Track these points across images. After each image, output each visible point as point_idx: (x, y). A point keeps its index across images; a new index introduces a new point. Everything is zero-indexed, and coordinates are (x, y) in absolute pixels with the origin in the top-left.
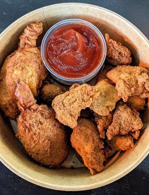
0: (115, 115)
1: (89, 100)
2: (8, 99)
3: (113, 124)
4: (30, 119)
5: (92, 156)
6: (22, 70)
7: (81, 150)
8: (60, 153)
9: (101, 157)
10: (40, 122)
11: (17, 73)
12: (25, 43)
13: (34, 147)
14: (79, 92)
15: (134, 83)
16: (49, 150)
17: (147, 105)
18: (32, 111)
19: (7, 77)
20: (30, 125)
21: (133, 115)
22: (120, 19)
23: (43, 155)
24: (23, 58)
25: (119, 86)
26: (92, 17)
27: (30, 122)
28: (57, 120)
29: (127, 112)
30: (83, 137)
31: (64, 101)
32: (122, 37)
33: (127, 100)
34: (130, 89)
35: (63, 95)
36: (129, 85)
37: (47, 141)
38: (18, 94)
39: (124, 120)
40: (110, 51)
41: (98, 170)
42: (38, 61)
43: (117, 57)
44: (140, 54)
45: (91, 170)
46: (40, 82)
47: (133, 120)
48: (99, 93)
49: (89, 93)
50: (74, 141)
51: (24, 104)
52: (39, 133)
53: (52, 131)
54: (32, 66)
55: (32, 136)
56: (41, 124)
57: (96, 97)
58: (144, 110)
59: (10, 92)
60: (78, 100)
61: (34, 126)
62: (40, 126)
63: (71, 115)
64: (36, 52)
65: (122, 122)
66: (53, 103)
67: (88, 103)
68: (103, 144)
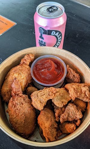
0: (67, 108)
1: (52, 95)
2: (7, 89)
3: (64, 113)
4: (17, 100)
5: (49, 129)
6: (19, 74)
7: (43, 125)
8: (30, 127)
9: (54, 132)
10: (22, 103)
11: (16, 75)
12: (23, 62)
13: (15, 118)
14: (48, 90)
15: (80, 91)
16: (23, 121)
17: (87, 108)
18: (19, 96)
19: (10, 77)
20: (16, 104)
21: (77, 109)
22: (76, 57)
23: (19, 124)
24: (20, 69)
25: (71, 91)
26: (61, 56)
27: (17, 102)
28: (32, 105)
29: (74, 107)
30: (45, 117)
31: (38, 94)
32: (76, 68)
33: (74, 100)
34: (77, 93)
35: (38, 91)
36: (77, 91)
37: (23, 115)
38: (13, 86)
39: (71, 111)
40: (69, 74)
41: (51, 140)
42: (28, 72)
43: (72, 78)
44: (85, 78)
45: (46, 138)
46: (27, 84)
47: (77, 112)
48: (59, 93)
49: (53, 92)
50: (40, 119)
51: (15, 92)
52: (20, 109)
53: (28, 110)
54: (24, 73)
55: (15, 110)
56: (23, 104)
57: (57, 95)
58: (85, 111)
59: (9, 85)
60: (46, 94)
61: (18, 105)
62: (21, 105)
63: (41, 102)
64: (28, 68)
65: (70, 113)
66: (31, 95)
67: (51, 96)
68: (57, 124)
